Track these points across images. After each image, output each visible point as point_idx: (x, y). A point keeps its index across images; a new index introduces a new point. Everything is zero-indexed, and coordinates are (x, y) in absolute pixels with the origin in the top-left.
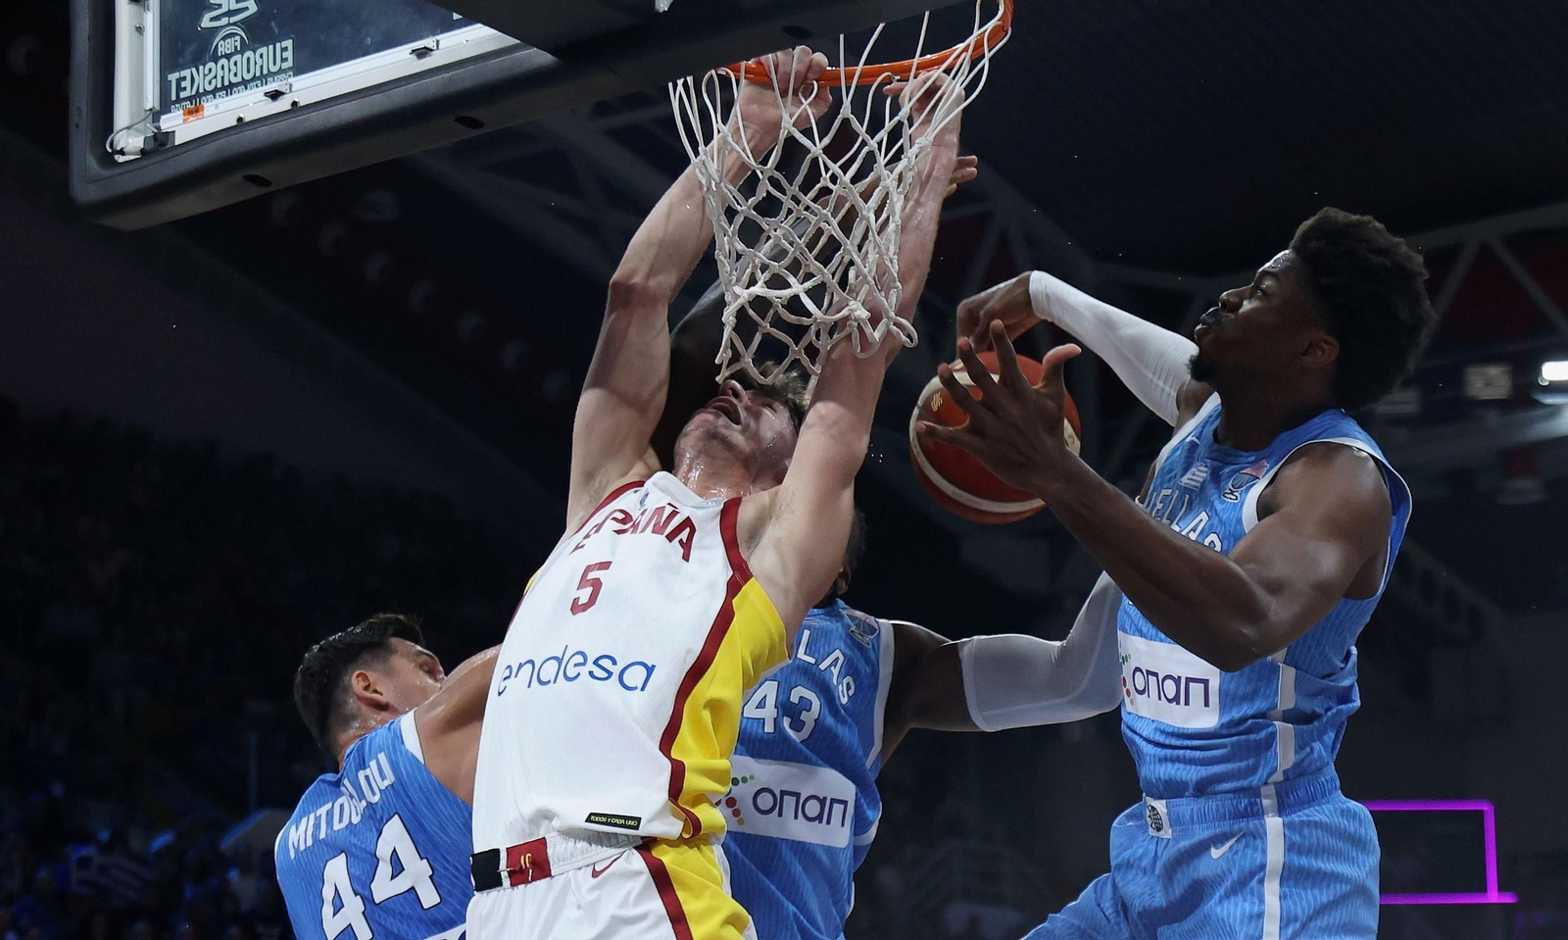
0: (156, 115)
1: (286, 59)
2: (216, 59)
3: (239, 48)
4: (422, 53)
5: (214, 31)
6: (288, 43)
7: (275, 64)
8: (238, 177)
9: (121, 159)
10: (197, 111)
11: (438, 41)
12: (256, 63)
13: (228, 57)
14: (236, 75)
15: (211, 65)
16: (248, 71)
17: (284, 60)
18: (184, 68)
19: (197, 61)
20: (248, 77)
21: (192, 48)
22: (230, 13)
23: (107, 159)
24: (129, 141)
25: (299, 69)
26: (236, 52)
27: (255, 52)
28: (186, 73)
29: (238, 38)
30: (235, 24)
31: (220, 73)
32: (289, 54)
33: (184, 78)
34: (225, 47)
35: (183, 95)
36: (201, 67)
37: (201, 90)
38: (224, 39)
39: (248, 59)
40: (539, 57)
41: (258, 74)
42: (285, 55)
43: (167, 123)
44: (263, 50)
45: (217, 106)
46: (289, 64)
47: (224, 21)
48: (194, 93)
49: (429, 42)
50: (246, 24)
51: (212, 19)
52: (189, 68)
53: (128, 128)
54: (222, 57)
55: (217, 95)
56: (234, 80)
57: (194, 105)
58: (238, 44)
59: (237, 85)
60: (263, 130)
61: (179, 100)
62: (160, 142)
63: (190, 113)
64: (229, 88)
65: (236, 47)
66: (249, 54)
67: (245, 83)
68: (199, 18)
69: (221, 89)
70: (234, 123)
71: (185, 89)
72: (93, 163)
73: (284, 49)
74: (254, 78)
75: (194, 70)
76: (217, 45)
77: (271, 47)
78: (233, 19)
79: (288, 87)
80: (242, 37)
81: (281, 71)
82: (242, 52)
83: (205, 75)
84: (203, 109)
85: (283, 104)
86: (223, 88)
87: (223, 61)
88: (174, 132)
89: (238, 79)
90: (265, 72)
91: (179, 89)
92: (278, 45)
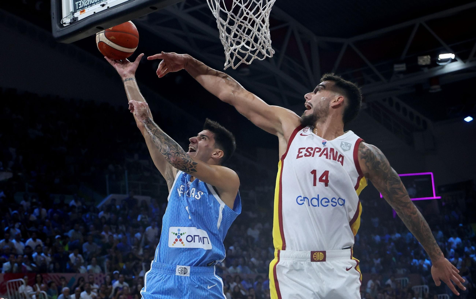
0: (73, 13)
9: (65, 25)
10: (83, 11)
20: (96, 1)
23: (61, 26)
24: (66, 20)
31: (89, 1)
33: (80, 3)
35: (79, 7)
37: (84, 6)
43: (76, 15)
45: (88, 10)
48: (82, 7)
53: (66, 17)
55: (88, 7)
57: (83, 10)
60: (100, 15)
61: (79, 9)
62: (75, 20)
63: (82, 12)
67: (95, 3)
69: (89, 5)
70: (93, 14)
71: (80, 6)
72: (58, 27)
74: (98, 1)
75: (82, 1)
79: (106, 3)
83: (85, 2)
84: (85, 11)
85: (105, 8)
86: (90, 5)
88: (78, 17)
89: (93, 2)
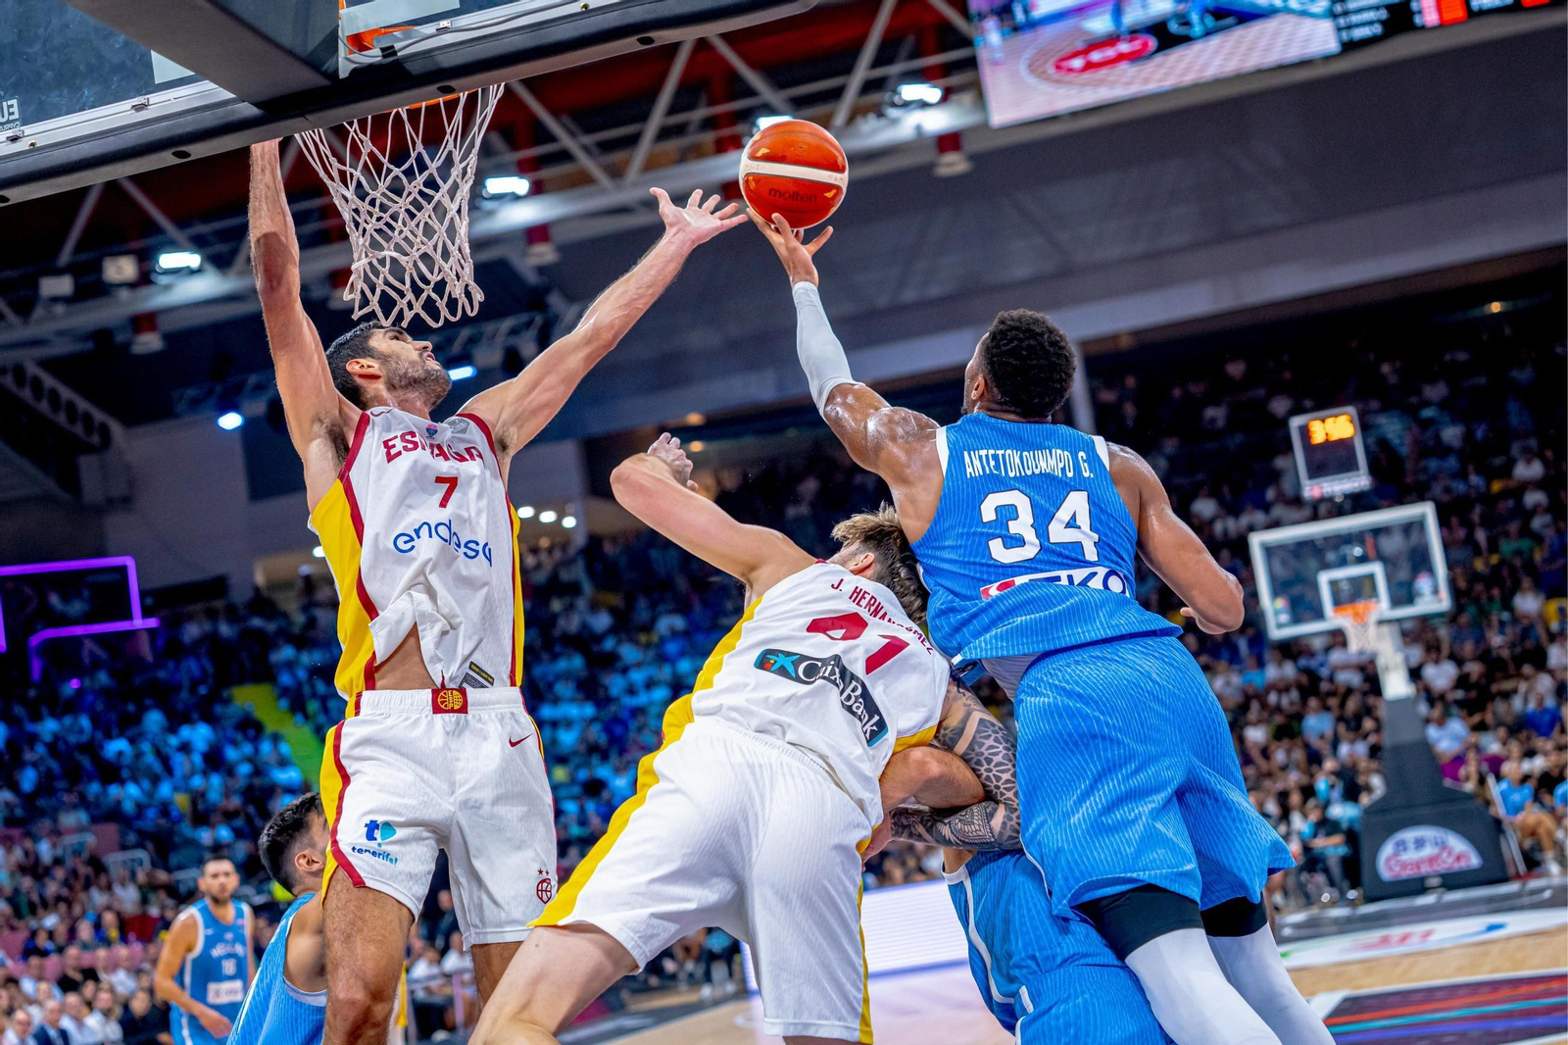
1: (13, 113)
4: (140, 107)
6: (14, 102)
11: (148, 99)
17: (11, 114)
25: (25, 121)
32: (15, 109)
40: (248, 110)
42: (11, 110)
46: (16, 116)
73: (12, 106)
79: (22, 133)
81: (8, 122)
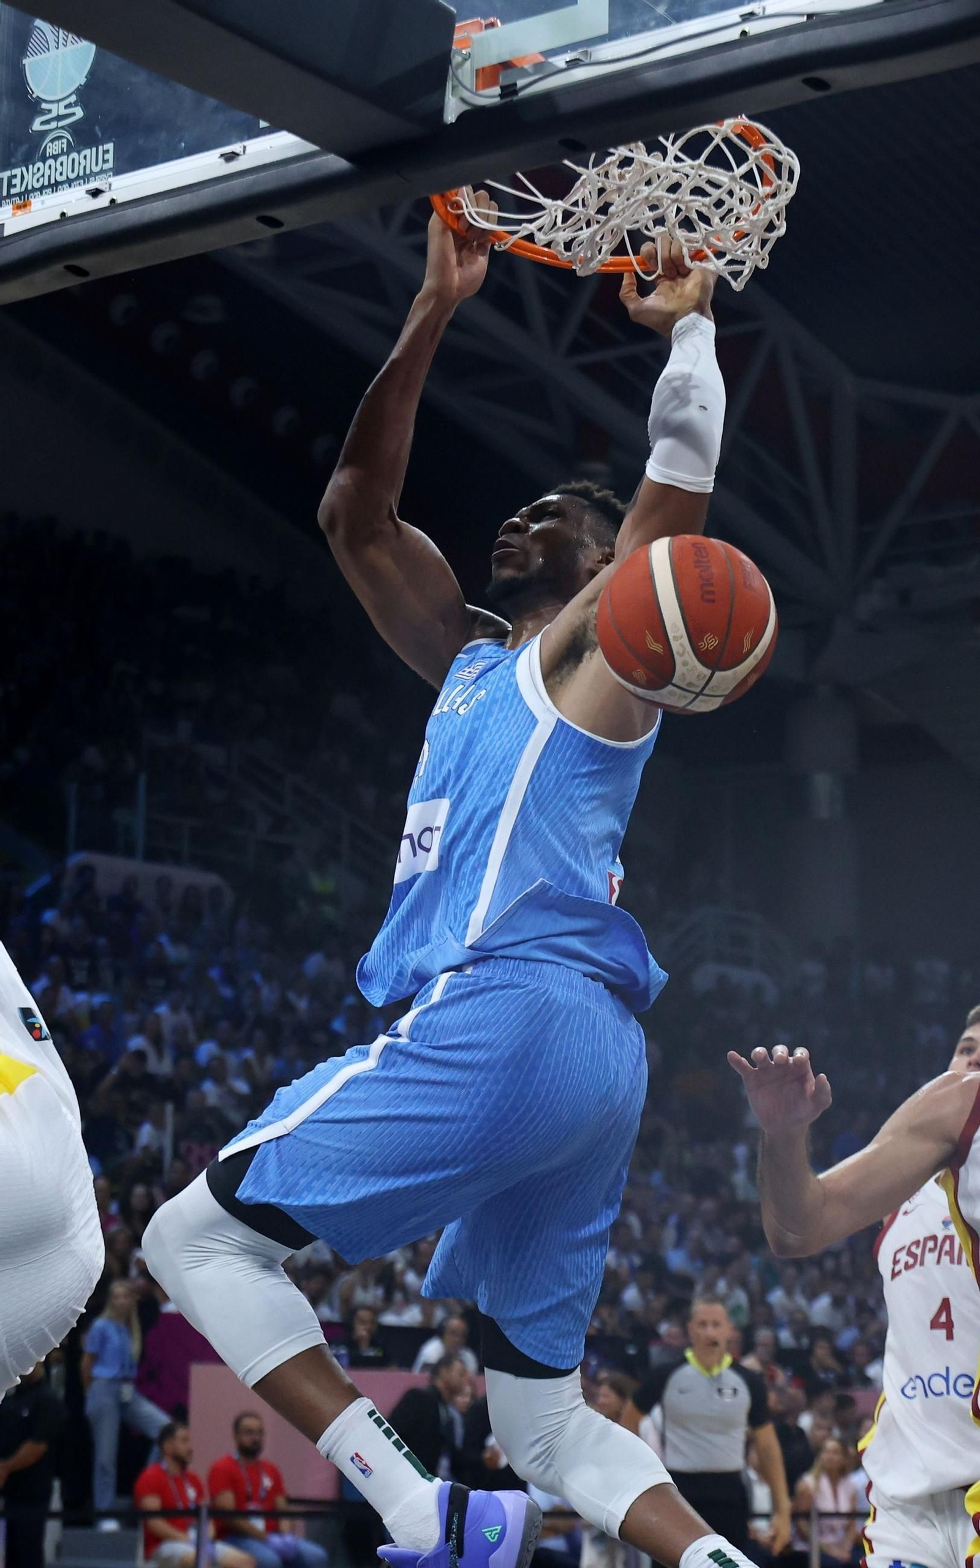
1: (107, 161)
2: (44, 159)
3: (65, 150)
4: (230, 157)
5: (43, 134)
6: (110, 146)
7: (97, 164)
8: (59, 267)
10: (25, 206)
11: (245, 147)
12: (80, 163)
13: (55, 157)
14: (61, 174)
15: (40, 164)
16: (73, 171)
17: (105, 161)
18: (15, 166)
19: (28, 160)
20: (72, 176)
21: (24, 148)
22: (59, 118)
25: (118, 171)
26: (63, 153)
27: (79, 154)
28: (17, 171)
29: (65, 141)
30: (62, 128)
31: (47, 172)
32: (110, 156)
33: (15, 176)
34: (53, 148)
35: (13, 191)
36: (30, 167)
37: (30, 188)
38: (52, 141)
39: (73, 160)
40: (335, 163)
41: (81, 174)
42: (106, 157)
44: (87, 152)
45: (43, 202)
46: (110, 165)
47: (53, 125)
48: (23, 189)
49: (236, 147)
50: (74, 128)
51: (43, 123)
52: (20, 167)
54: (50, 157)
55: (44, 192)
56: (60, 179)
57: (23, 201)
58: (65, 146)
59: (62, 183)
60: (82, 225)
61: (9, 196)
63: (19, 207)
64: (55, 186)
65: (62, 149)
66: (74, 155)
67: (69, 182)
68: (31, 121)
69: (47, 187)
70: (58, 217)
71: (15, 186)
73: (106, 152)
74: (78, 177)
75: (24, 169)
76: (46, 146)
77: (94, 149)
78: (62, 123)
79: (107, 186)
80: (68, 140)
81: (102, 171)
82: (68, 154)
83: (34, 174)
84: (30, 204)
85: (103, 201)
86: (50, 186)
87: (51, 162)
88: (4, 224)
89: (64, 178)
90: (88, 172)
91: (10, 185)
92: (100, 148)
